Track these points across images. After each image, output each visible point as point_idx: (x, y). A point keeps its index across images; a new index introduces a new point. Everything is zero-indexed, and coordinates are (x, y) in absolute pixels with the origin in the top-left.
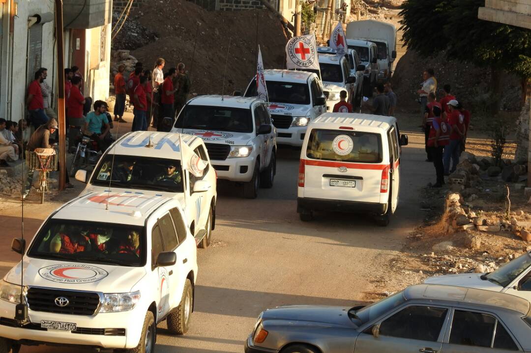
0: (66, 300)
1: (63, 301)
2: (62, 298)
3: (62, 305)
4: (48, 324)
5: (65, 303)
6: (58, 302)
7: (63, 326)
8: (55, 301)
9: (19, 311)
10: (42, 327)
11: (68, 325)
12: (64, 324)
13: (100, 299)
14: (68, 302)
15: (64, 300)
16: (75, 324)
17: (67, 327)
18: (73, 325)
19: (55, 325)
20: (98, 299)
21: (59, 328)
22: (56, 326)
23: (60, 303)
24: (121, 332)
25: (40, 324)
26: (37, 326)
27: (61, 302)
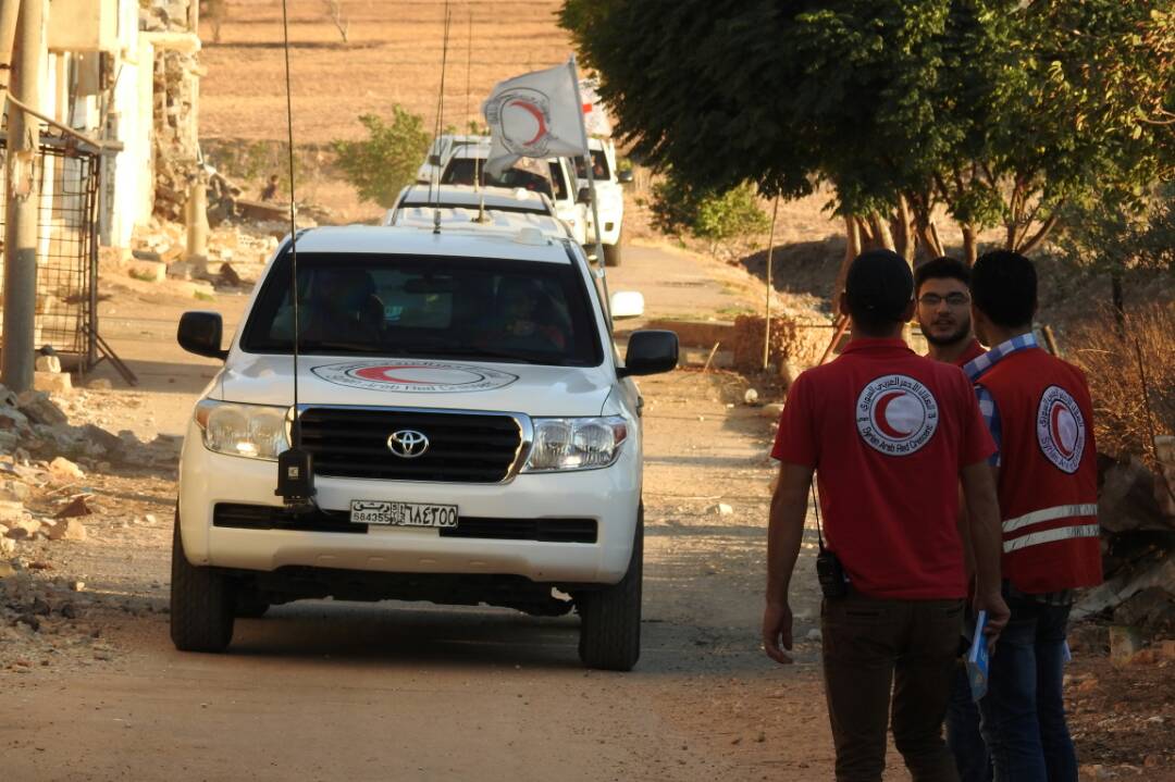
0: (423, 437)
1: (412, 442)
2: (408, 433)
3: (407, 454)
4: (372, 512)
5: (418, 447)
6: (397, 445)
7: (418, 515)
8: (390, 443)
9: (291, 469)
10: (353, 520)
11: (435, 511)
12: (422, 508)
13: (521, 433)
14: (427, 442)
15: (416, 437)
16: (454, 508)
17: (430, 517)
18: (448, 509)
19: (392, 515)
20: (514, 432)
21: (407, 522)
22: (398, 517)
23: (404, 446)
24: (582, 529)
25: (347, 514)
26: (339, 521)
27: (408, 445)
